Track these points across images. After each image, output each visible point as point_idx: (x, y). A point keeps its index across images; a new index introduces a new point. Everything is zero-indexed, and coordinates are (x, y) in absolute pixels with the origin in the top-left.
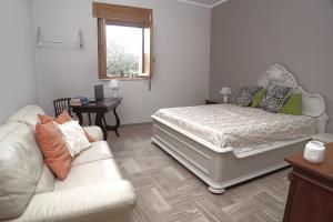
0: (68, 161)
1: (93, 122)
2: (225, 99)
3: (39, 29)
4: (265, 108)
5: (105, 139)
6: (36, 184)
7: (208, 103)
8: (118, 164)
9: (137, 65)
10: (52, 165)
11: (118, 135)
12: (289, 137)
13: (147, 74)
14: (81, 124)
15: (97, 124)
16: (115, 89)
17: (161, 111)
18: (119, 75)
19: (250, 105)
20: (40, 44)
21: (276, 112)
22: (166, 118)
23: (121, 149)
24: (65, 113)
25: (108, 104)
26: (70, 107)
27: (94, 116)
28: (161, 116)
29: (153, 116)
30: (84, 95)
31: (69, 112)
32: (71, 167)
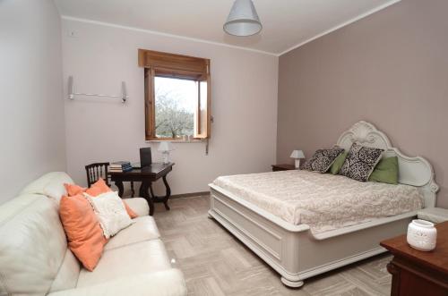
0: (101, 244)
1: (137, 192)
2: (297, 164)
3: (71, 79)
4: (349, 175)
5: (151, 213)
6: (53, 279)
7: (276, 169)
8: (166, 245)
9: (191, 125)
10: (78, 251)
11: (168, 209)
12: (384, 212)
13: (204, 135)
14: (121, 195)
15: (141, 195)
16: (165, 152)
17: (221, 178)
18: (170, 135)
19: (329, 172)
20: (72, 96)
21: (364, 181)
22: (226, 187)
23: (170, 226)
24: (101, 182)
25: (156, 171)
26: (107, 173)
27: (137, 184)
28: (221, 184)
29: (211, 185)
30: (126, 160)
31: (106, 180)
32: (103, 252)
